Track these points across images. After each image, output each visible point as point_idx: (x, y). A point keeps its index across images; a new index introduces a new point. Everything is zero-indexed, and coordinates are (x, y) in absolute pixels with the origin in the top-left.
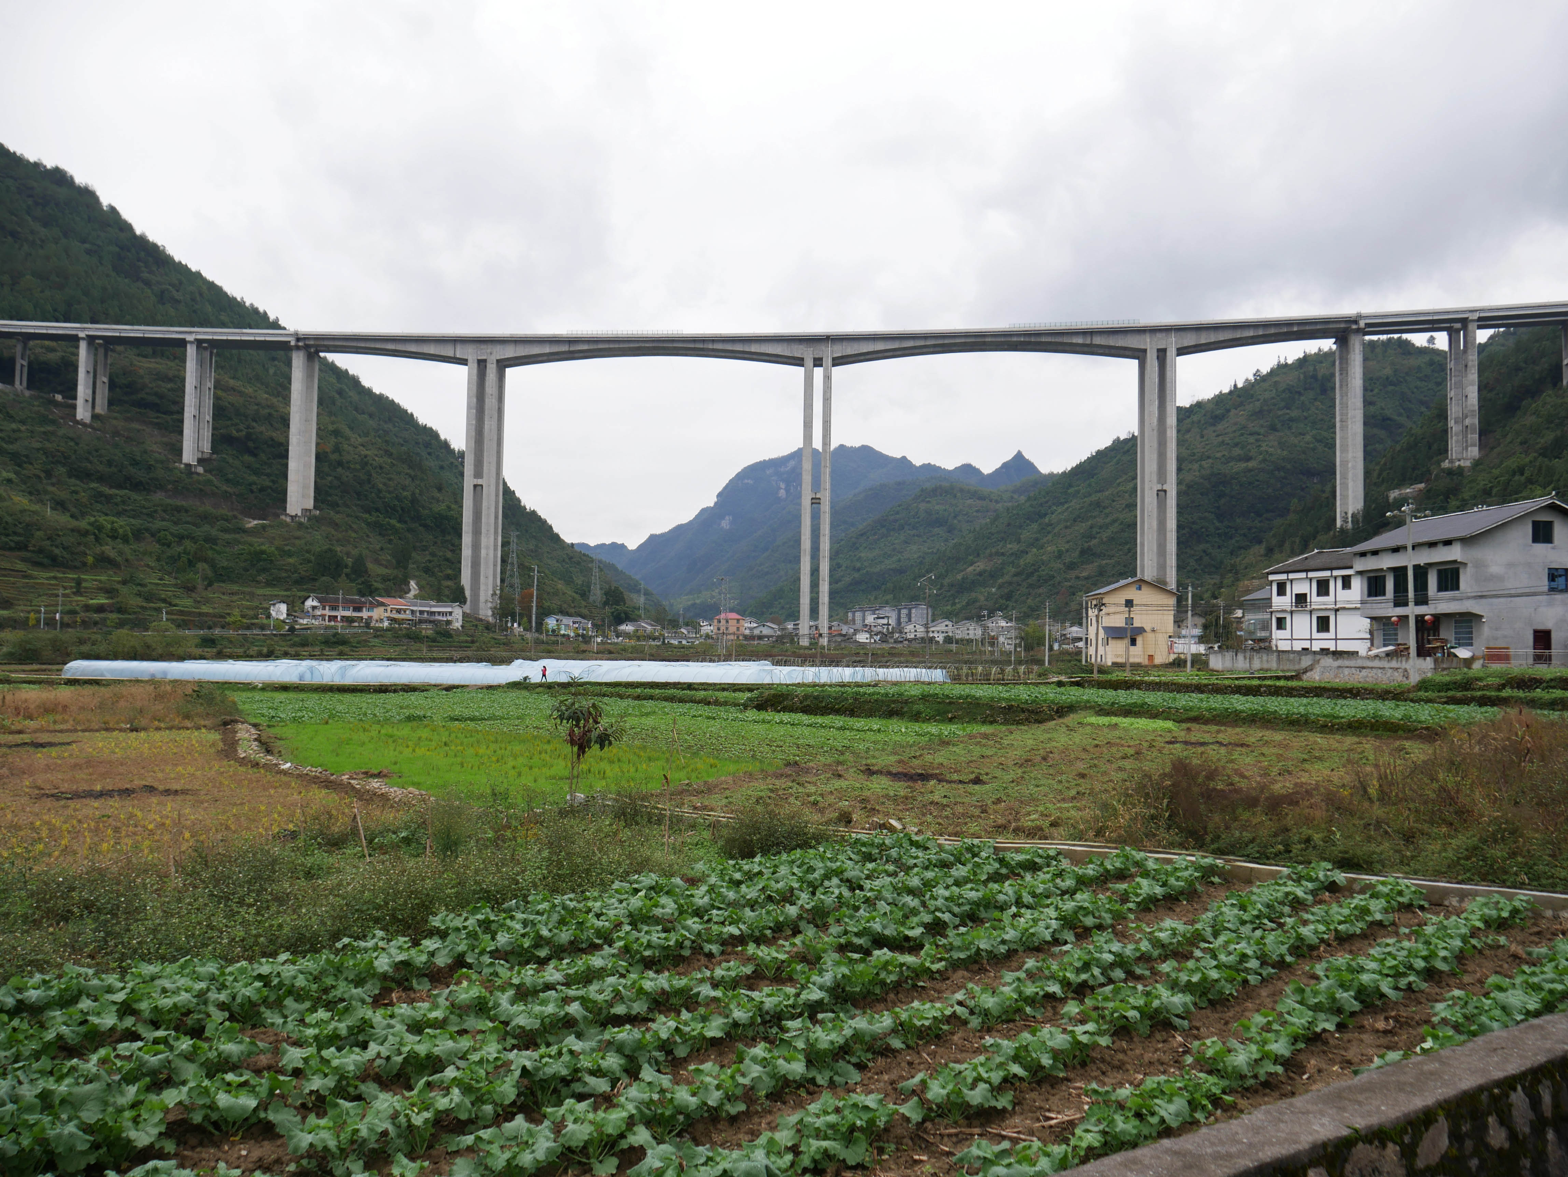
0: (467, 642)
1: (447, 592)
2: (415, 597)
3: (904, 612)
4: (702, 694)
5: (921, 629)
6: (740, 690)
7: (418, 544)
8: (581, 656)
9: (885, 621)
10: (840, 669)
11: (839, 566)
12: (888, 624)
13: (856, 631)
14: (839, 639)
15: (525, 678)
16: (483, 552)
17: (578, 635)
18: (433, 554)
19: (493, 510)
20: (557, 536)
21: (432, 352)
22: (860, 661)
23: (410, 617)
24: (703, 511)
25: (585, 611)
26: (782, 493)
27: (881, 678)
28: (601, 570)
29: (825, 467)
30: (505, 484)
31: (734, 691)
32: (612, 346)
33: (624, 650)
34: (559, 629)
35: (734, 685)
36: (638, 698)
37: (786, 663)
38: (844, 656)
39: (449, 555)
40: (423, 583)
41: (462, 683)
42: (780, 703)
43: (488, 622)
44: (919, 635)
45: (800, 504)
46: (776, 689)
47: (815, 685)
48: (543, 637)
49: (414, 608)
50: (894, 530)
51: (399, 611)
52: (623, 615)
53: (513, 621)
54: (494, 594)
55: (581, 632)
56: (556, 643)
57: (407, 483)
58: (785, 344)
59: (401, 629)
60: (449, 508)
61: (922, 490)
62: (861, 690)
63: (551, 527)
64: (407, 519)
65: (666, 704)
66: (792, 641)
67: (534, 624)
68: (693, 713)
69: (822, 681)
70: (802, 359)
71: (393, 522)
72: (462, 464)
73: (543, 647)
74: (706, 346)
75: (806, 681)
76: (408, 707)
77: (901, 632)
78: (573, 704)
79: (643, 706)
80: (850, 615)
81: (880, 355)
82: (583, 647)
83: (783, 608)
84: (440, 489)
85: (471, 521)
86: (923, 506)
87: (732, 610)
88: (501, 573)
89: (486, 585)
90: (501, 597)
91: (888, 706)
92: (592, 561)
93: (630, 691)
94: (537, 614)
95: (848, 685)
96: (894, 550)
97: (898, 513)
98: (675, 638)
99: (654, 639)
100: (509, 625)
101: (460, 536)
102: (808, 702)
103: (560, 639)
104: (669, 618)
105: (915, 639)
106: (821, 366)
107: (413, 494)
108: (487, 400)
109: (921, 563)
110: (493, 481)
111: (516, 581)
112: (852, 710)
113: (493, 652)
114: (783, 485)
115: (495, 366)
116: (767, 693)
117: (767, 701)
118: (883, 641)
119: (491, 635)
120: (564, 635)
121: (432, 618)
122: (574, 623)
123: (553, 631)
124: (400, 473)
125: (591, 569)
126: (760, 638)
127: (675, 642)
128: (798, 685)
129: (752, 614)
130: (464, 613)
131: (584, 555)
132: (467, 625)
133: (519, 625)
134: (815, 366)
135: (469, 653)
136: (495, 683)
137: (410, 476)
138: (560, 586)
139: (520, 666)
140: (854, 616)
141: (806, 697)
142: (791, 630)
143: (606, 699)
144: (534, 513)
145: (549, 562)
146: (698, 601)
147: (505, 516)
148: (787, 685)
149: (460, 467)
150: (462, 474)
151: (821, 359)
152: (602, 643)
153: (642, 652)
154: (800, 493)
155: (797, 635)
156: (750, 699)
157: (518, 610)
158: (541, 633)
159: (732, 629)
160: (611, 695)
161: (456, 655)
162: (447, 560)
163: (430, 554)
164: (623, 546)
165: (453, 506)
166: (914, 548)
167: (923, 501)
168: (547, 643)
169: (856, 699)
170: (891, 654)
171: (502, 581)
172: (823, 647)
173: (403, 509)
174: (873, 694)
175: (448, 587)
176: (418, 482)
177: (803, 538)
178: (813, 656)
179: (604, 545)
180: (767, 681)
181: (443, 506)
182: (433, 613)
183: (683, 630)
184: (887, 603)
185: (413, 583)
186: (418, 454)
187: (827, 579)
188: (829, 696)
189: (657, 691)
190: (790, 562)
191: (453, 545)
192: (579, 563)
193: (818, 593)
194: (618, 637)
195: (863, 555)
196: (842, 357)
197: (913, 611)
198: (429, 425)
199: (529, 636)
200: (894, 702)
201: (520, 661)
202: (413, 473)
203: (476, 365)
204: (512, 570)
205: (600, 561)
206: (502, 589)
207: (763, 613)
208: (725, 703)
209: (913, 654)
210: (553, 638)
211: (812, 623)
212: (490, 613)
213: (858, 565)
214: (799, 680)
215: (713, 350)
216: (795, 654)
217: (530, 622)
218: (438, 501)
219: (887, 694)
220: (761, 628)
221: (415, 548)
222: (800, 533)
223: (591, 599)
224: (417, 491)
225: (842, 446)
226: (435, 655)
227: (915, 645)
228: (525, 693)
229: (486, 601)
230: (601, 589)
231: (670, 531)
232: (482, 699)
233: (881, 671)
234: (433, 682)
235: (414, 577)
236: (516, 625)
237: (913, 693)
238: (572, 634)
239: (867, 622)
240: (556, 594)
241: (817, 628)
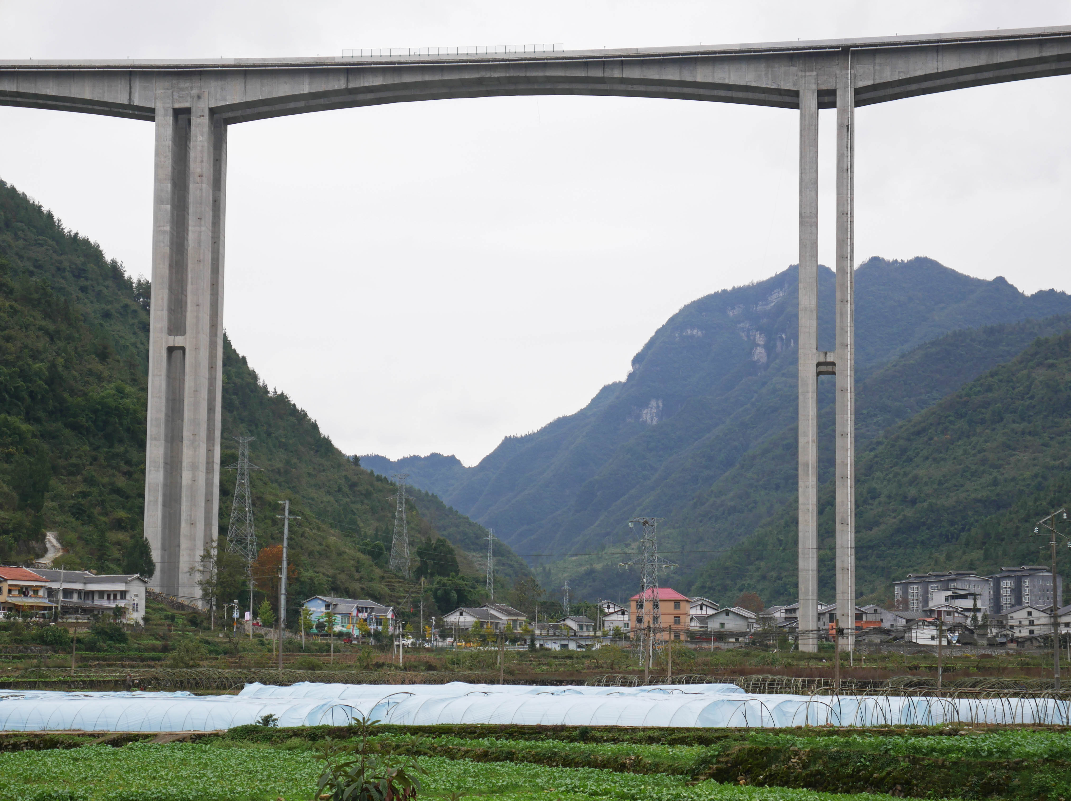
0: (154, 649)
1: (117, 554)
2: (57, 563)
3: (1007, 585)
4: (608, 749)
5: (1041, 618)
6: (683, 741)
7: (62, 462)
8: (374, 675)
9: (968, 603)
10: (881, 699)
11: (874, 495)
12: (977, 610)
13: (910, 624)
14: (877, 639)
15: (267, 720)
16: (186, 476)
17: (367, 634)
18: (90, 481)
19: (204, 395)
20: (327, 443)
21: (87, 95)
22: (919, 684)
23: (45, 602)
24: (606, 390)
25: (381, 588)
26: (760, 354)
27: (964, 716)
28: (411, 507)
29: (844, 301)
30: (227, 344)
31: (672, 743)
32: (427, 78)
33: (456, 662)
34: (331, 623)
35: (672, 730)
36: (484, 756)
37: (773, 688)
38: (887, 673)
39: (121, 482)
40: (72, 536)
41: (146, 730)
42: (763, 767)
43: (195, 610)
44: (1038, 631)
45: (795, 376)
46: (754, 740)
47: (831, 731)
48: (301, 638)
49: (54, 586)
50: (983, 421)
51: (24, 591)
52: (454, 595)
53: (244, 608)
54: (206, 556)
55: (372, 627)
56: (326, 649)
57: (40, 345)
58: (762, 66)
59: (28, 626)
60: (120, 391)
61: (1039, 343)
62: (925, 742)
63: (315, 427)
64: (41, 414)
65: (538, 768)
66: (783, 644)
67: (283, 614)
68: (591, 786)
69: (846, 723)
70: (796, 94)
71: (15, 420)
72: (146, 307)
73: (300, 657)
74: (608, 73)
75: (813, 723)
76: (39, 778)
77: (1001, 625)
78: (361, 772)
79: (494, 772)
80: (898, 590)
81: (950, 80)
82: (378, 657)
83: (764, 578)
84: (103, 356)
85: (162, 416)
86: (1041, 374)
87: (664, 583)
88: (221, 515)
89: (192, 538)
90: (219, 562)
91: (981, 774)
92: (394, 490)
93: (469, 743)
94: (288, 594)
95: (898, 731)
96: (984, 461)
97: (989, 389)
98: (554, 637)
99: (514, 641)
100: (236, 615)
101: (142, 446)
102: (818, 766)
103: (332, 641)
104: (543, 599)
105: (1031, 639)
106: (832, 105)
107: (53, 366)
108: (192, 186)
109: (1039, 487)
110: (204, 339)
111: (249, 530)
112: (908, 782)
113: (204, 668)
114: (760, 339)
115: (205, 120)
116: (736, 747)
117: (737, 763)
118: (965, 642)
119: (201, 635)
120: (340, 635)
121: (89, 604)
122: (360, 610)
123: (320, 626)
124: (27, 327)
125: (392, 506)
126: (721, 637)
127: (555, 647)
128: (797, 731)
129: (704, 591)
130: (149, 594)
131: (379, 479)
132: (155, 616)
133: (255, 615)
134: (821, 105)
135: (158, 671)
136: (209, 729)
137: (47, 332)
138: (332, 540)
139: (256, 697)
140: (905, 592)
141: (815, 755)
142: (780, 622)
143: (422, 761)
144: (282, 399)
145: (313, 493)
146: (598, 566)
147: (227, 406)
148: (777, 732)
149: (142, 314)
150: (146, 328)
151: (833, 93)
152: (415, 649)
153: (492, 666)
154: (795, 352)
155: (793, 631)
156: (705, 762)
157: (251, 586)
158: (297, 631)
159: (666, 621)
160: (433, 751)
161: (136, 675)
162: (118, 491)
163: (85, 480)
164: (452, 460)
165: (129, 389)
166: (1025, 457)
167: (1040, 364)
168: (308, 650)
169: (914, 761)
170: (984, 670)
171: (223, 530)
172: (845, 656)
173: (32, 395)
174: (950, 750)
175: (118, 543)
176: (61, 344)
177: (802, 441)
178: (826, 673)
179: (415, 459)
180: (736, 722)
181: (110, 389)
182: (90, 594)
183: (571, 623)
184: (972, 566)
185: (51, 538)
186: (61, 290)
187: (851, 520)
188: (861, 754)
189: (522, 743)
190: (777, 487)
191: (128, 463)
192: (368, 495)
193: (833, 548)
194: (444, 636)
195: (921, 472)
196: (874, 87)
197: (1026, 583)
198: (82, 235)
199: (272, 635)
200: (992, 766)
201: (257, 686)
202: (52, 327)
203: (170, 119)
204: (242, 510)
205: (410, 491)
206: (221, 547)
207: (725, 589)
208: (655, 768)
209: (1027, 669)
210: (319, 640)
211: (822, 608)
212: (198, 592)
213: (912, 492)
214: (799, 722)
215: (623, 81)
216: (789, 670)
217: (275, 609)
218: (100, 378)
219: (977, 752)
220: (723, 618)
221: (55, 470)
222: (795, 430)
223: (393, 563)
224: (60, 360)
225: (875, 260)
226: (93, 675)
227: (1031, 651)
228: (266, 749)
229: (192, 570)
230: (411, 544)
231: (544, 431)
232: (184, 762)
233: (963, 704)
234: (89, 729)
235: (53, 526)
236: (248, 616)
237: (1030, 749)
238: (356, 633)
239: (932, 605)
240: (325, 554)
241: (832, 617)
